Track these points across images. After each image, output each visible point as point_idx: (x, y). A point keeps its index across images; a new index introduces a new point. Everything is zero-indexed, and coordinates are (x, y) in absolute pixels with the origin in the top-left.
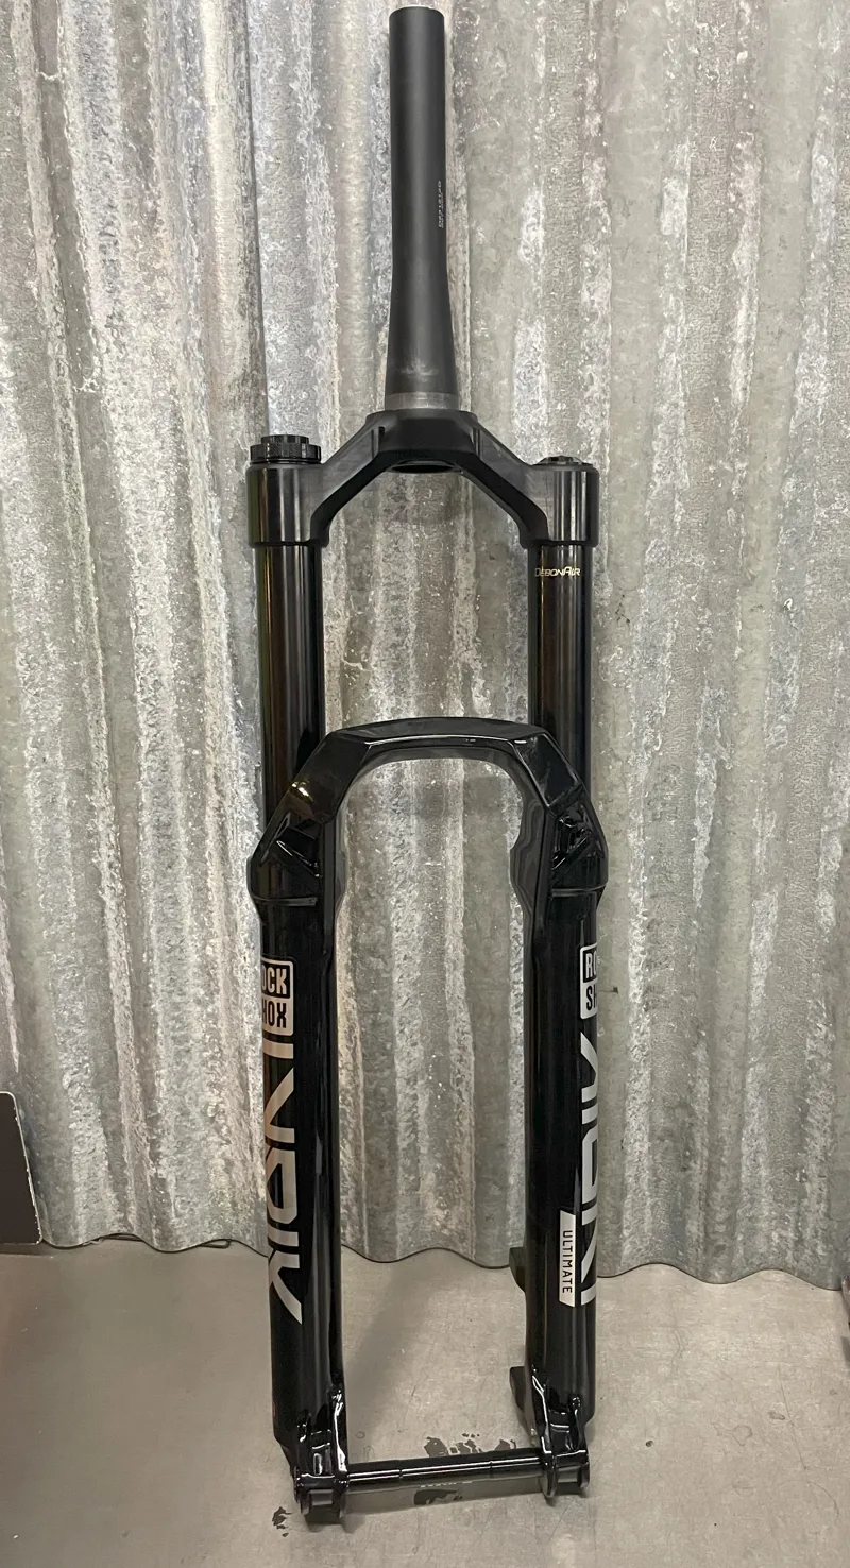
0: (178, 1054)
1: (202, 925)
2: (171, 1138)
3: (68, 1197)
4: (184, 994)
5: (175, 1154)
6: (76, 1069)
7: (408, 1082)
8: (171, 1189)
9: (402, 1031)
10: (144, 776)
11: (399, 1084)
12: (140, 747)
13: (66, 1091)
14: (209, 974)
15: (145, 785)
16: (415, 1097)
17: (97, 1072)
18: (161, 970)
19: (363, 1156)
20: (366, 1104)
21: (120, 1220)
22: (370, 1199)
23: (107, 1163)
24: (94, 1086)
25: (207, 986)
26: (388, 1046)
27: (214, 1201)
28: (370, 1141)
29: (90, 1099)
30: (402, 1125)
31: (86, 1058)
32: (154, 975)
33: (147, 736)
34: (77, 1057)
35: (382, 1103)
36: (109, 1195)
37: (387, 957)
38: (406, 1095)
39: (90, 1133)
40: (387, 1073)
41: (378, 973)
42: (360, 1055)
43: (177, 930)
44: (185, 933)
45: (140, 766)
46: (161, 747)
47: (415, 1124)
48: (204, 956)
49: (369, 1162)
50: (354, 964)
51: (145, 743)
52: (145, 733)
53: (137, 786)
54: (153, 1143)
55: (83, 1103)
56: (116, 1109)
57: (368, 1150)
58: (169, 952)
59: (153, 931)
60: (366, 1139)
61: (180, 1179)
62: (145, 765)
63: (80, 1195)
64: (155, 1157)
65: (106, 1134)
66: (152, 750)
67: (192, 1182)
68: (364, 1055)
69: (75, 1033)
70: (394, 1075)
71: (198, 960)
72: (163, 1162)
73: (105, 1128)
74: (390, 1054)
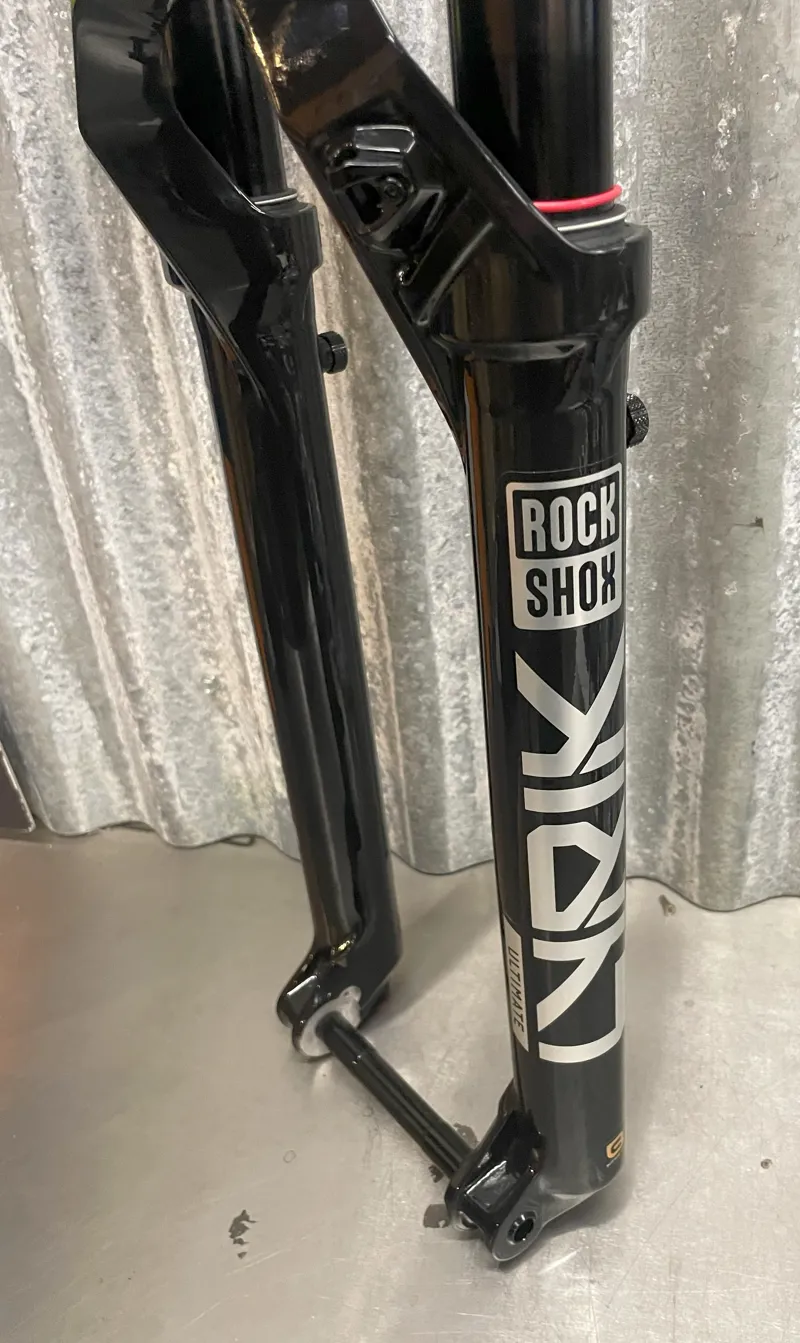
0: (152, 612)
1: (157, 431)
2: (160, 717)
3: (58, 781)
4: (147, 532)
5: (170, 736)
6: (36, 628)
7: (453, 656)
8: (172, 777)
9: (439, 587)
10: (27, 185)
11: (440, 659)
12: (10, 134)
13: (28, 657)
14: (179, 505)
15: (31, 200)
16: (464, 677)
17: (67, 633)
18: (108, 496)
19: (399, 748)
20: (397, 684)
21: (128, 807)
22: (413, 801)
23: (101, 743)
24: (66, 651)
25: (178, 520)
26: (421, 607)
27: (230, 792)
28: (406, 731)
29: (64, 667)
30: (447, 713)
31: (48, 615)
32: (99, 504)
33: (20, 113)
34: (34, 615)
35: (417, 684)
36: (110, 779)
37: (408, 476)
38: (451, 675)
39: (72, 707)
40: (420, 644)
41: (398, 499)
42: (384, 618)
43: (123, 440)
44: (136, 442)
45: (16, 167)
46: (47, 133)
47: (465, 711)
48: (167, 479)
49: (407, 758)
50: (365, 487)
51: (18, 126)
52: (16, 108)
53: (20, 204)
54: (141, 723)
55: (55, 670)
56: (98, 679)
57: (404, 743)
58: (114, 470)
59: (86, 438)
60: (402, 727)
61: (182, 765)
62: (25, 165)
63: (73, 778)
64: (146, 739)
65: (93, 708)
66: (32, 139)
67: (198, 771)
68: (389, 619)
69: (25, 584)
70: (432, 647)
71: (161, 483)
72: (157, 745)
73: (89, 700)
74: (423, 618)
